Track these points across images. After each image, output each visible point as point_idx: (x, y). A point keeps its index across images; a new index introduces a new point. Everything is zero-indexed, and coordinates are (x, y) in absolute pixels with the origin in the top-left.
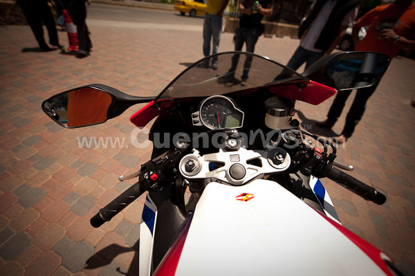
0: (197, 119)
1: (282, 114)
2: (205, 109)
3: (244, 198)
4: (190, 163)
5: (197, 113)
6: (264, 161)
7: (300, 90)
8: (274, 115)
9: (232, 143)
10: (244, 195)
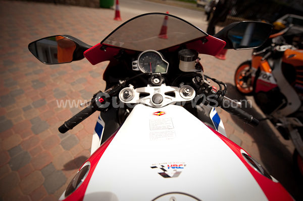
0: (136, 66)
1: (189, 60)
2: (142, 60)
3: (159, 114)
4: (126, 93)
5: (136, 62)
6: (177, 93)
7: (203, 43)
8: (183, 61)
9: (156, 81)
10: (159, 112)
